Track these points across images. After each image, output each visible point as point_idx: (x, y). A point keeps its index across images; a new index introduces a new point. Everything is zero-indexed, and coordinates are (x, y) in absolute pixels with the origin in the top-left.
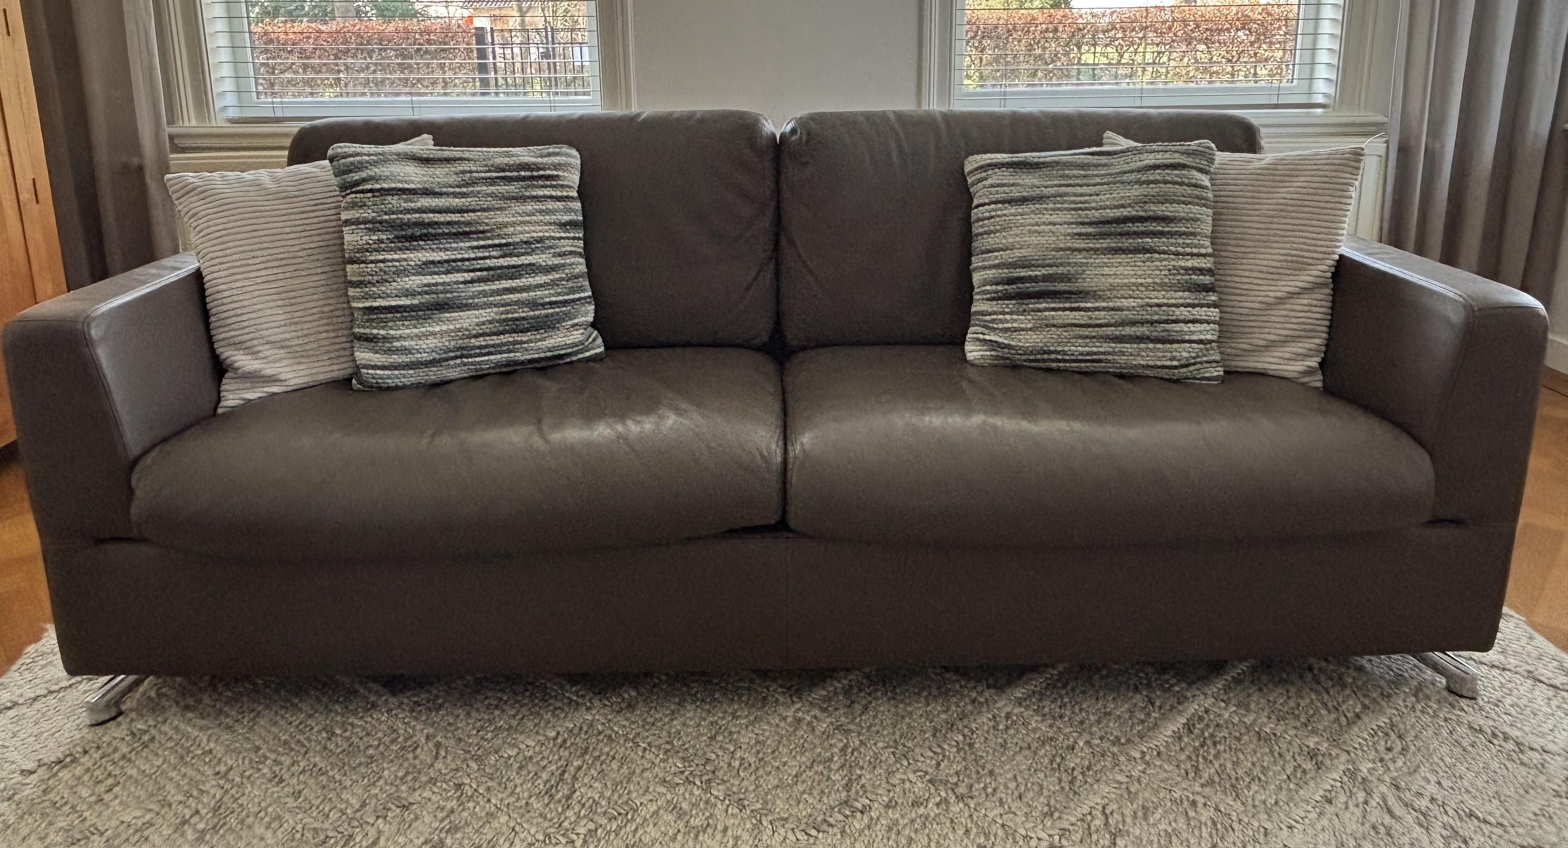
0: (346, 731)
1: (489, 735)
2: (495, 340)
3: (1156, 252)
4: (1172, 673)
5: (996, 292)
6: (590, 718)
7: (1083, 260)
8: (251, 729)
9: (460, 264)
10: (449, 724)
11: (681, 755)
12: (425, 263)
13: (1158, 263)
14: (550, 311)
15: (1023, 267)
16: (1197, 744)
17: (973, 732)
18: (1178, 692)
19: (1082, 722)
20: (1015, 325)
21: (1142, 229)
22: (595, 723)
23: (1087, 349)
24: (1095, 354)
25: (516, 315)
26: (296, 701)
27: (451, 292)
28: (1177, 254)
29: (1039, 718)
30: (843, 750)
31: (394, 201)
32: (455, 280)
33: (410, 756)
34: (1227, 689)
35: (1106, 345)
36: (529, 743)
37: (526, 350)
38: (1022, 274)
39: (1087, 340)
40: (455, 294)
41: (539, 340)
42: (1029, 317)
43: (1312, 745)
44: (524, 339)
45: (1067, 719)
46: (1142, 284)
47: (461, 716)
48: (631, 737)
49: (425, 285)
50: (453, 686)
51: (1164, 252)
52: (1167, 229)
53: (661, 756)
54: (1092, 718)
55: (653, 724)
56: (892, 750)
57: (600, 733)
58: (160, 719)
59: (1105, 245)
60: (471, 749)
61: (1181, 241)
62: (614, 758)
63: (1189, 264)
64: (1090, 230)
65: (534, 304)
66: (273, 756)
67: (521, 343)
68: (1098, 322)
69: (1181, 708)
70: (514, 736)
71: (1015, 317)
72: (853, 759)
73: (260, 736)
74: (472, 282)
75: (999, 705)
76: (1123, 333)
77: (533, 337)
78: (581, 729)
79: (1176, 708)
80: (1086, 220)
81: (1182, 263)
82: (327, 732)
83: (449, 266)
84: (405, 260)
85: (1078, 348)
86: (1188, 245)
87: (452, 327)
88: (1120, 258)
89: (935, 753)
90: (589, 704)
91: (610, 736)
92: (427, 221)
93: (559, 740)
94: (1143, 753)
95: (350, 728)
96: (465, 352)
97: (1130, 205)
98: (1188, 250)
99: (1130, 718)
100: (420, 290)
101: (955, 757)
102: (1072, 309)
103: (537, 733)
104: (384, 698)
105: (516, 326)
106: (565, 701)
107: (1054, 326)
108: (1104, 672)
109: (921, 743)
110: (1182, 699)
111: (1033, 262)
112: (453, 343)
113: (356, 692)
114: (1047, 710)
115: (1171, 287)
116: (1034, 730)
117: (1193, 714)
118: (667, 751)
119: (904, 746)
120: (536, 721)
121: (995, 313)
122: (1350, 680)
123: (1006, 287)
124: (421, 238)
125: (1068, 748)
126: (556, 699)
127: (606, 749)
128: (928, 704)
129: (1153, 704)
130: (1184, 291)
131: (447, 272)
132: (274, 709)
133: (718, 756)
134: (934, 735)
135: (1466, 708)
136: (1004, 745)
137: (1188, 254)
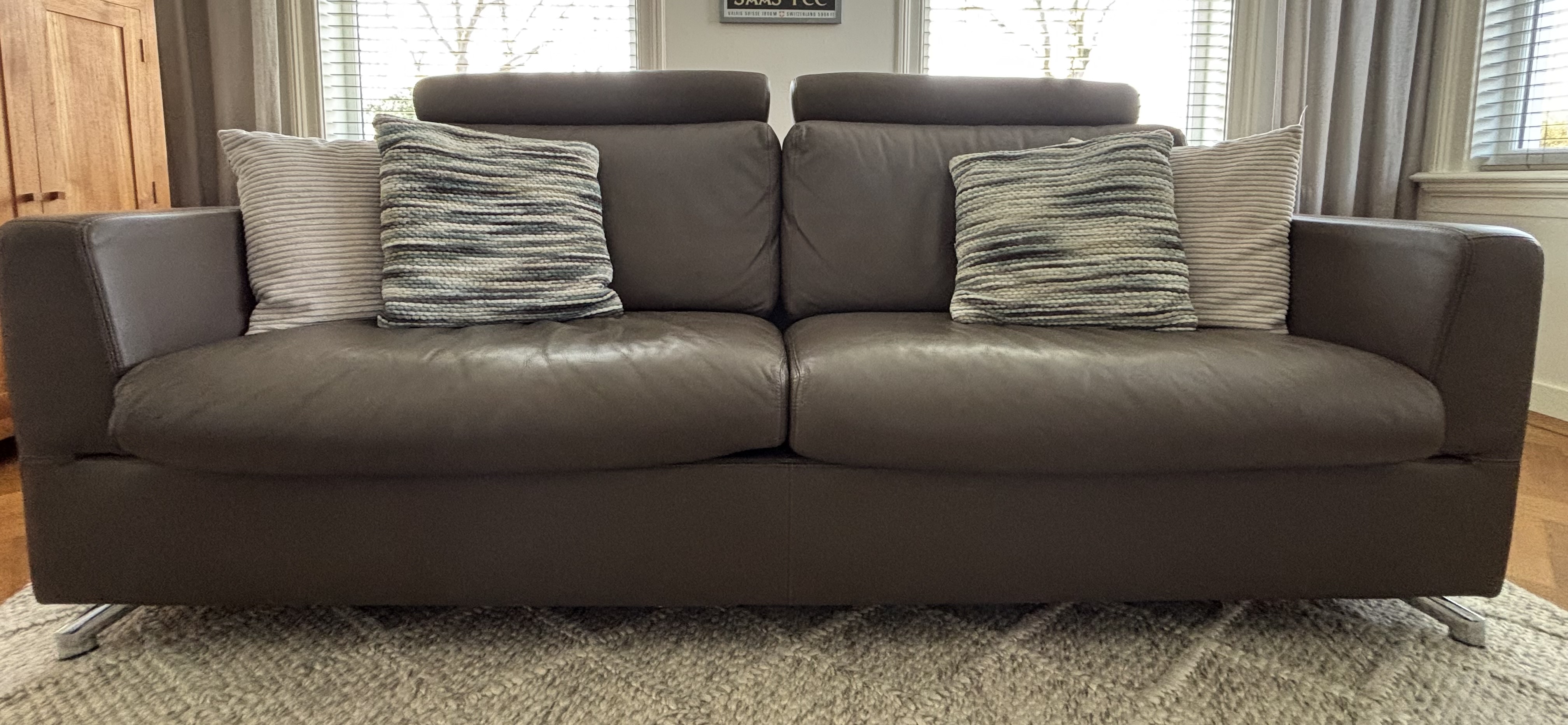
0: (326, 666)
1: (476, 673)
2: (518, 285)
3: (1126, 214)
4: (1169, 617)
5: (980, 257)
6: (583, 655)
7: (1061, 225)
8: (227, 665)
9: (487, 217)
10: (438, 660)
11: (675, 695)
12: (453, 212)
13: (1129, 223)
14: (571, 264)
15: (1004, 233)
16: (1215, 690)
17: (979, 674)
18: (1180, 635)
19: (1089, 665)
20: (997, 283)
21: (1113, 196)
22: (588, 662)
23: (1067, 301)
24: (1074, 305)
25: (538, 265)
26: (286, 635)
27: (477, 240)
28: (1146, 217)
29: (1046, 660)
30: (847, 691)
31: (428, 158)
32: (481, 230)
33: (388, 694)
34: (1228, 633)
35: (1084, 296)
36: (515, 680)
37: (547, 297)
38: (1004, 239)
39: (1066, 293)
40: (481, 242)
41: (560, 289)
42: (1011, 276)
43: (1337, 694)
44: (546, 287)
45: (1073, 661)
46: (1115, 242)
47: (451, 653)
48: (624, 676)
49: (453, 231)
50: (451, 620)
51: (1134, 215)
52: (1134, 196)
53: (654, 698)
54: (1099, 661)
55: (648, 663)
56: (898, 693)
57: (592, 671)
58: (133, 654)
59: (1079, 212)
60: (453, 687)
61: (1148, 205)
62: (604, 698)
63: (1158, 225)
64: (1064, 200)
65: (555, 257)
66: (239, 694)
67: (542, 290)
68: (1075, 276)
69: (1187, 651)
70: (502, 674)
71: (997, 276)
72: (857, 702)
73: (234, 672)
74: (497, 233)
75: (1003, 647)
76: (1101, 284)
77: (554, 285)
78: (572, 667)
79: (1182, 651)
80: (1060, 194)
81: (1150, 224)
82: (306, 668)
83: (477, 218)
84: (435, 207)
85: (1057, 301)
86: (1155, 209)
87: (476, 269)
88: (1094, 221)
89: (943, 696)
90: (583, 642)
91: (602, 676)
92: (457, 178)
93: (549, 679)
94: (1162, 699)
95: (331, 663)
96: (488, 294)
97: (1099, 179)
98: (1156, 213)
99: (1139, 662)
100: (447, 234)
101: (963, 701)
102: (1050, 266)
103: (526, 670)
104: (375, 633)
105: (538, 275)
106: (560, 638)
107: (1035, 282)
108: (1102, 615)
109: (927, 686)
110: (1186, 643)
111: (1013, 229)
112: (477, 284)
113: (349, 626)
114: (1051, 653)
115: (1144, 244)
116: (1043, 673)
117: (1202, 658)
118: (661, 691)
119: (910, 689)
120: (528, 658)
121: (978, 275)
122: (1350, 627)
123: (989, 252)
124: (451, 191)
125: (1080, 692)
126: (551, 636)
127: (597, 689)
128: (930, 647)
129: (1157, 646)
130: (1155, 247)
131: (474, 223)
132: (260, 644)
133: (713, 698)
134: (940, 678)
135: (1479, 656)
136: (1013, 689)
137: (1156, 217)
